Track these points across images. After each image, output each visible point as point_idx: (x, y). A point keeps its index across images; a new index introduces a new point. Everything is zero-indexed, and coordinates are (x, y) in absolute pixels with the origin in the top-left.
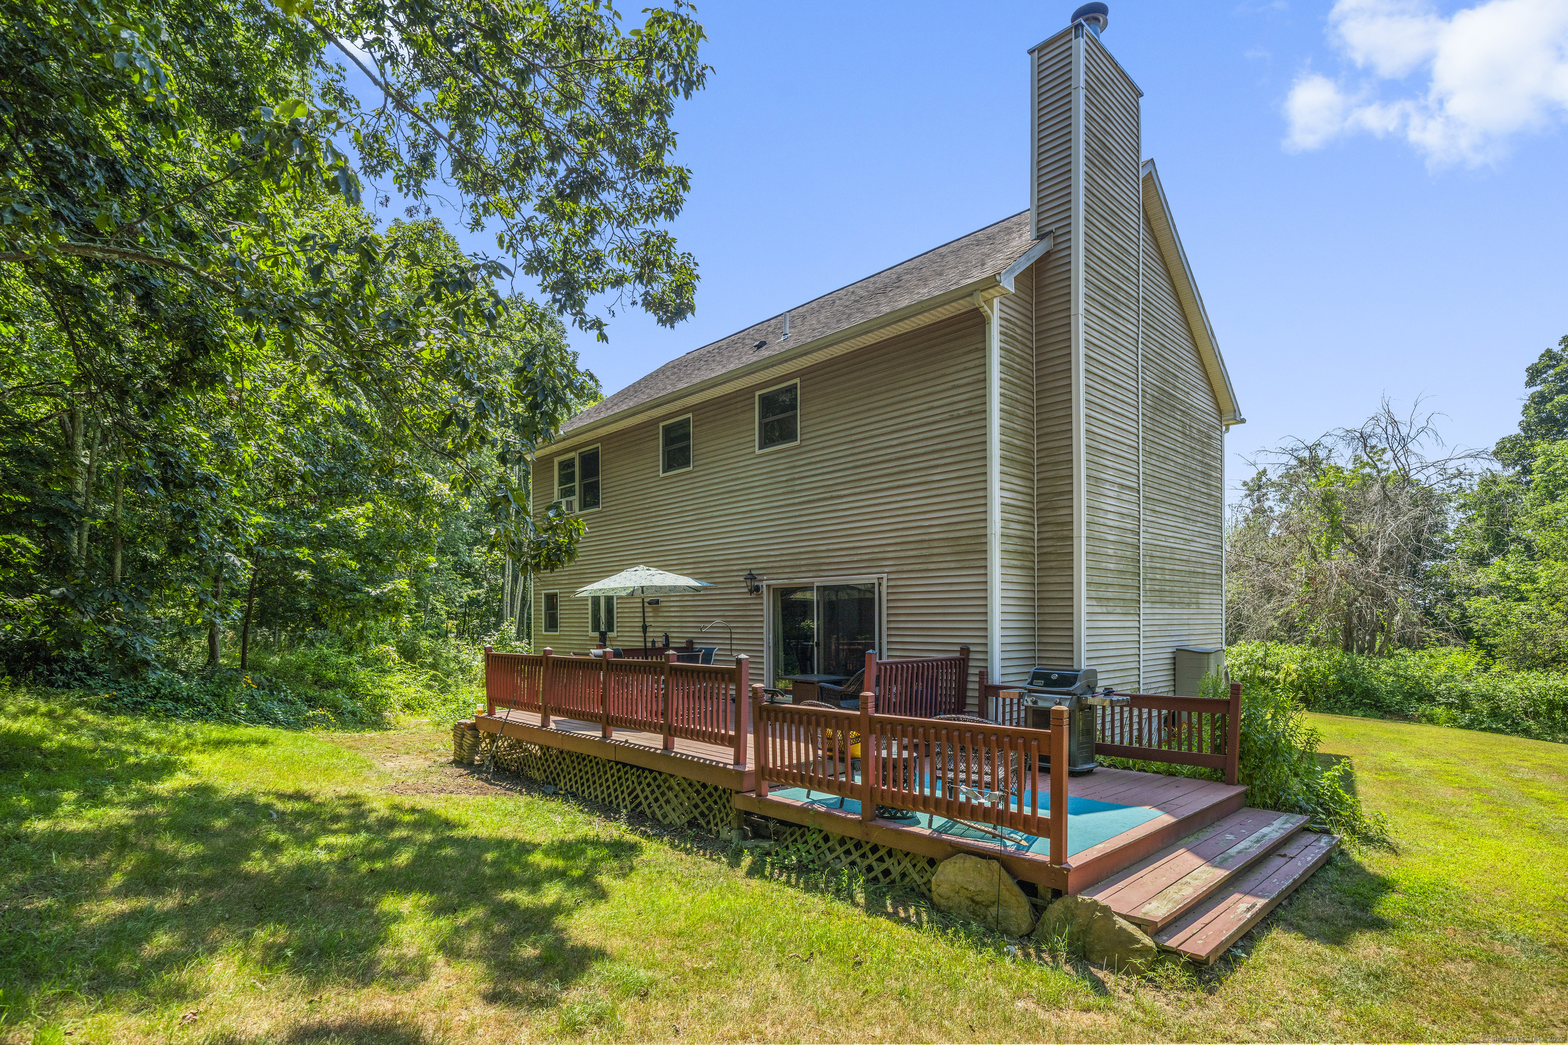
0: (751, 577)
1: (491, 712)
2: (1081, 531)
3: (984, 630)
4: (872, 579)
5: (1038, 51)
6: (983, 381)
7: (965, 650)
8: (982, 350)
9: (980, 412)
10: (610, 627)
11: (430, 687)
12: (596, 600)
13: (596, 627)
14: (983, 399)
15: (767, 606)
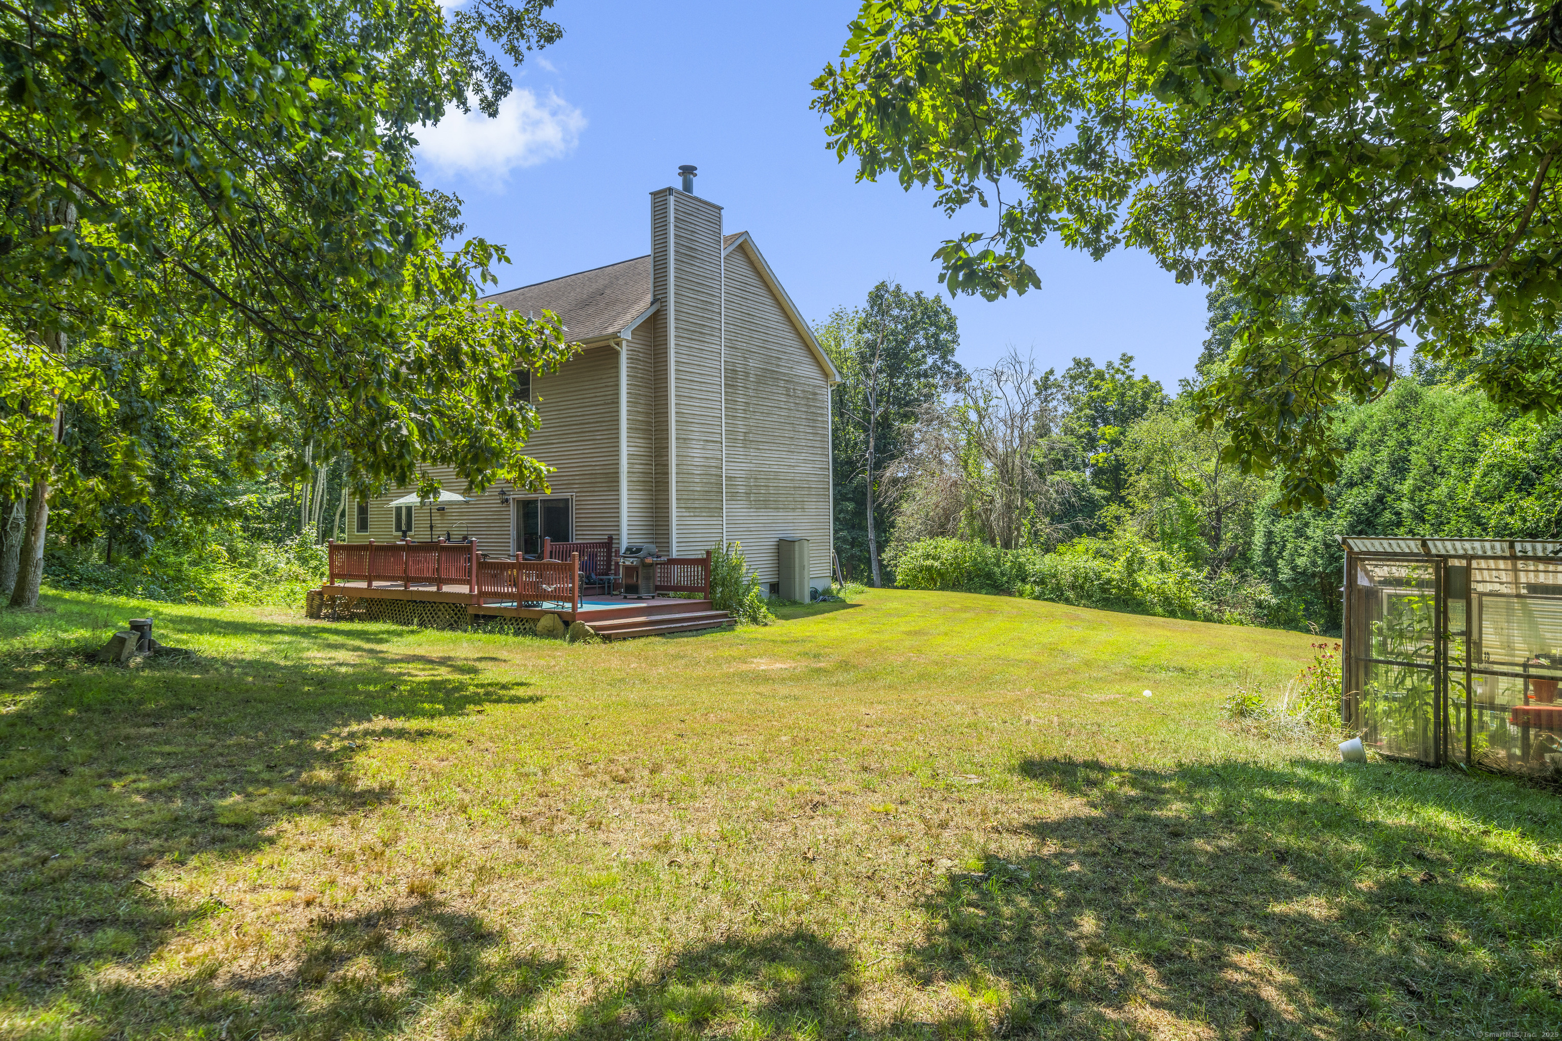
0: (503, 493)
1: (332, 582)
2: (673, 470)
3: (618, 526)
4: (567, 495)
5: (654, 194)
6: (617, 386)
7: (610, 538)
8: (616, 367)
9: (616, 402)
10: (409, 528)
11: (248, 584)
12: (399, 509)
13: (398, 528)
14: (617, 394)
15: (512, 512)
